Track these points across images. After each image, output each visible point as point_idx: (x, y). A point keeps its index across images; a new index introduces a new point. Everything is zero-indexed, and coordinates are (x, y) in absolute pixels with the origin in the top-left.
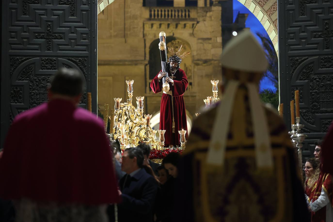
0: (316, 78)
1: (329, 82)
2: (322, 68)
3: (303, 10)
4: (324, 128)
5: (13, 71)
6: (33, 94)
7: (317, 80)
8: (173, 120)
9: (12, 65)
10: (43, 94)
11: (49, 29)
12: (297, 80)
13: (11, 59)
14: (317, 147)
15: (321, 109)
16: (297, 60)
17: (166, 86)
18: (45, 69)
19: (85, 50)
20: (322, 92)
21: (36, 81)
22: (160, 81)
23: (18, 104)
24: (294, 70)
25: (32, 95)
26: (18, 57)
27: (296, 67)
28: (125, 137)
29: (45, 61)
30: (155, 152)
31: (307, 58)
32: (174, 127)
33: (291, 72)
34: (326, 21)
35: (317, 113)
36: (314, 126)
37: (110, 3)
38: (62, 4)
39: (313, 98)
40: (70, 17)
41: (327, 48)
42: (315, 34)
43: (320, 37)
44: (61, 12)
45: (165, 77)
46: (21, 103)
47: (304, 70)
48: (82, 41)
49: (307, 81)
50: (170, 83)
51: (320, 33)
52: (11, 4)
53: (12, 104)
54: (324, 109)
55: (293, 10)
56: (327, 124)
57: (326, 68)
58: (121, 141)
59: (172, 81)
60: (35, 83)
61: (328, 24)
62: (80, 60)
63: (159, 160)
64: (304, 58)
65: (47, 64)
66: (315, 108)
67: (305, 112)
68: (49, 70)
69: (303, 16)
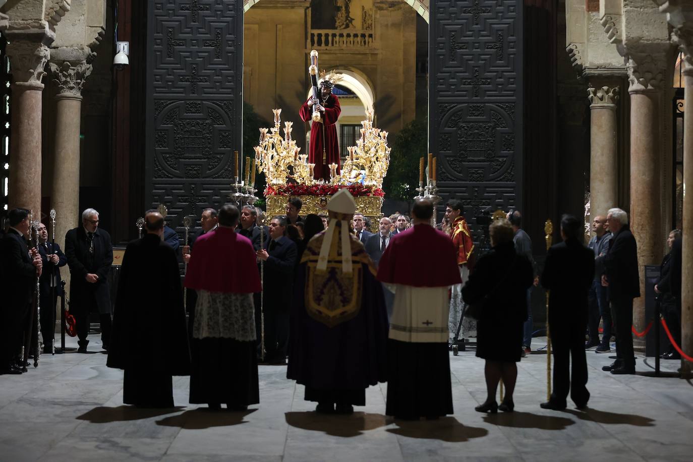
0: (464, 126)
1: (476, 131)
2: (470, 116)
3: (453, 56)
4: (470, 177)
5: (158, 115)
6: (177, 138)
7: (466, 128)
8: (324, 151)
9: (156, 109)
10: (188, 138)
11: (194, 71)
12: (445, 127)
13: (155, 103)
14: (448, 208)
15: (468, 158)
16: (446, 107)
17: (316, 115)
18: (190, 113)
19: (230, 94)
20: (470, 141)
21: (181, 126)
22: (310, 109)
23: (162, 148)
24: (443, 116)
25: (177, 140)
26: (162, 101)
27: (445, 114)
28: (272, 169)
29: (189, 105)
30: (303, 188)
31: (456, 106)
32: (324, 158)
33: (440, 119)
34: (476, 69)
35: (464, 162)
36: (461, 175)
37: (256, 3)
38: (207, 46)
39: (461, 147)
40: (215, 60)
41: (476, 97)
42: (464, 80)
43: (469, 84)
44: (207, 54)
45: (315, 104)
46: (165, 147)
47: (453, 118)
48: (227, 84)
49: (455, 128)
50: (321, 112)
51: (469, 81)
52: (156, 46)
53: (156, 148)
54: (471, 158)
55: (443, 55)
56: (473, 173)
57: (475, 116)
58: (267, 174)
59: (323, 109)
60: (179, 127)
61: (478, 71)
62: (225, 104)
63: (307, 196)
64: (453, 105)
65: (191, 107)
66: (462, 156)
67: (453, 160)
68: (194, 114)
69: (453, 62)
